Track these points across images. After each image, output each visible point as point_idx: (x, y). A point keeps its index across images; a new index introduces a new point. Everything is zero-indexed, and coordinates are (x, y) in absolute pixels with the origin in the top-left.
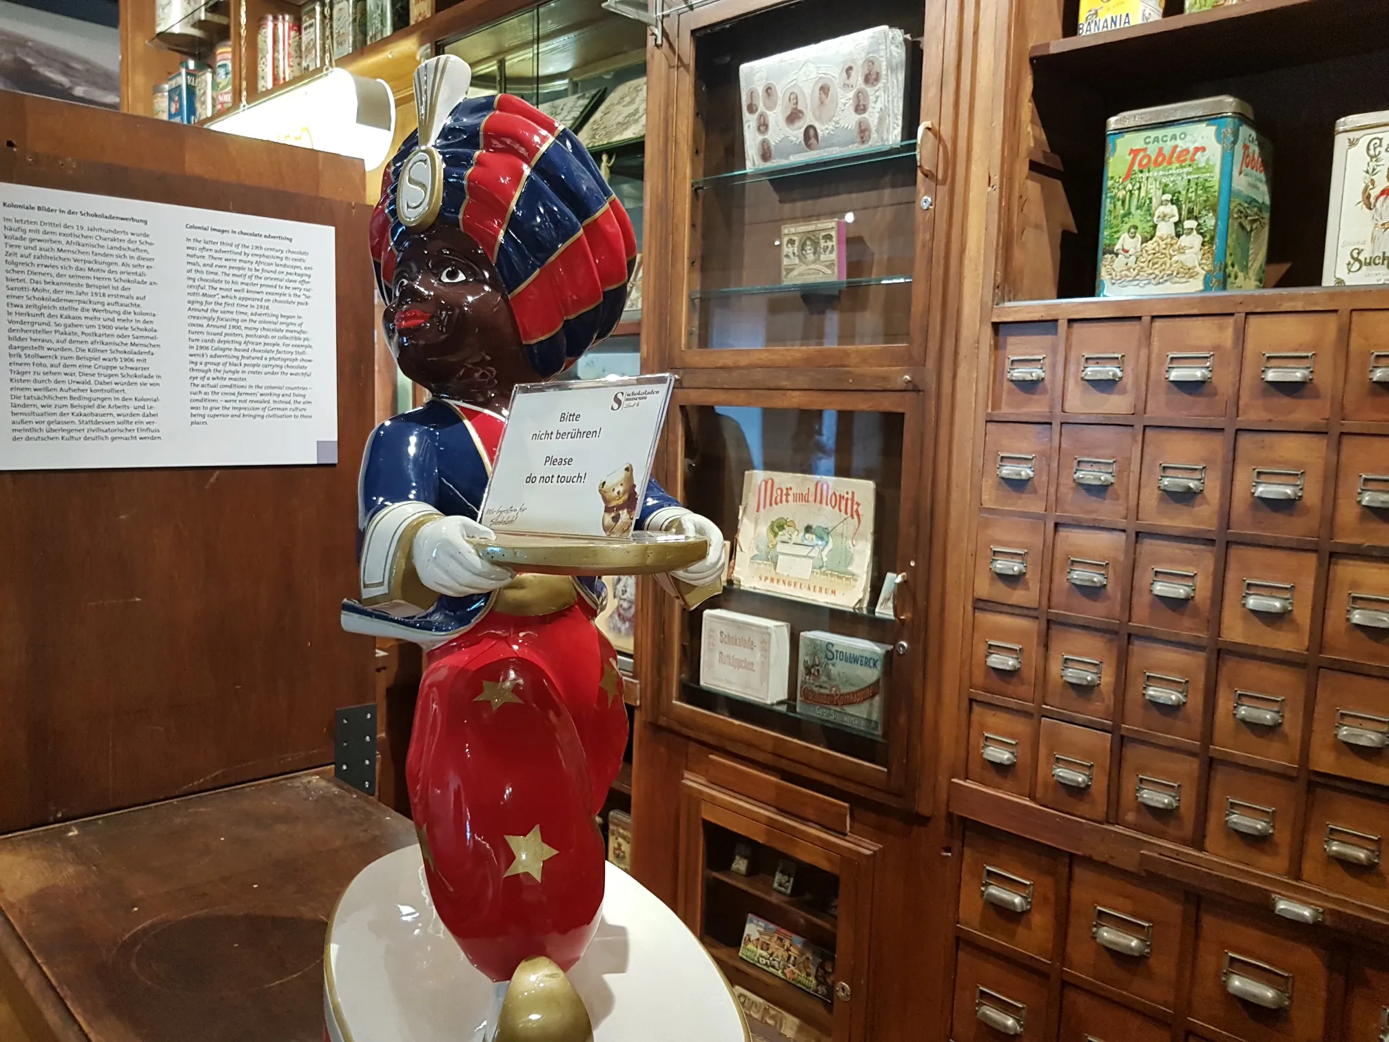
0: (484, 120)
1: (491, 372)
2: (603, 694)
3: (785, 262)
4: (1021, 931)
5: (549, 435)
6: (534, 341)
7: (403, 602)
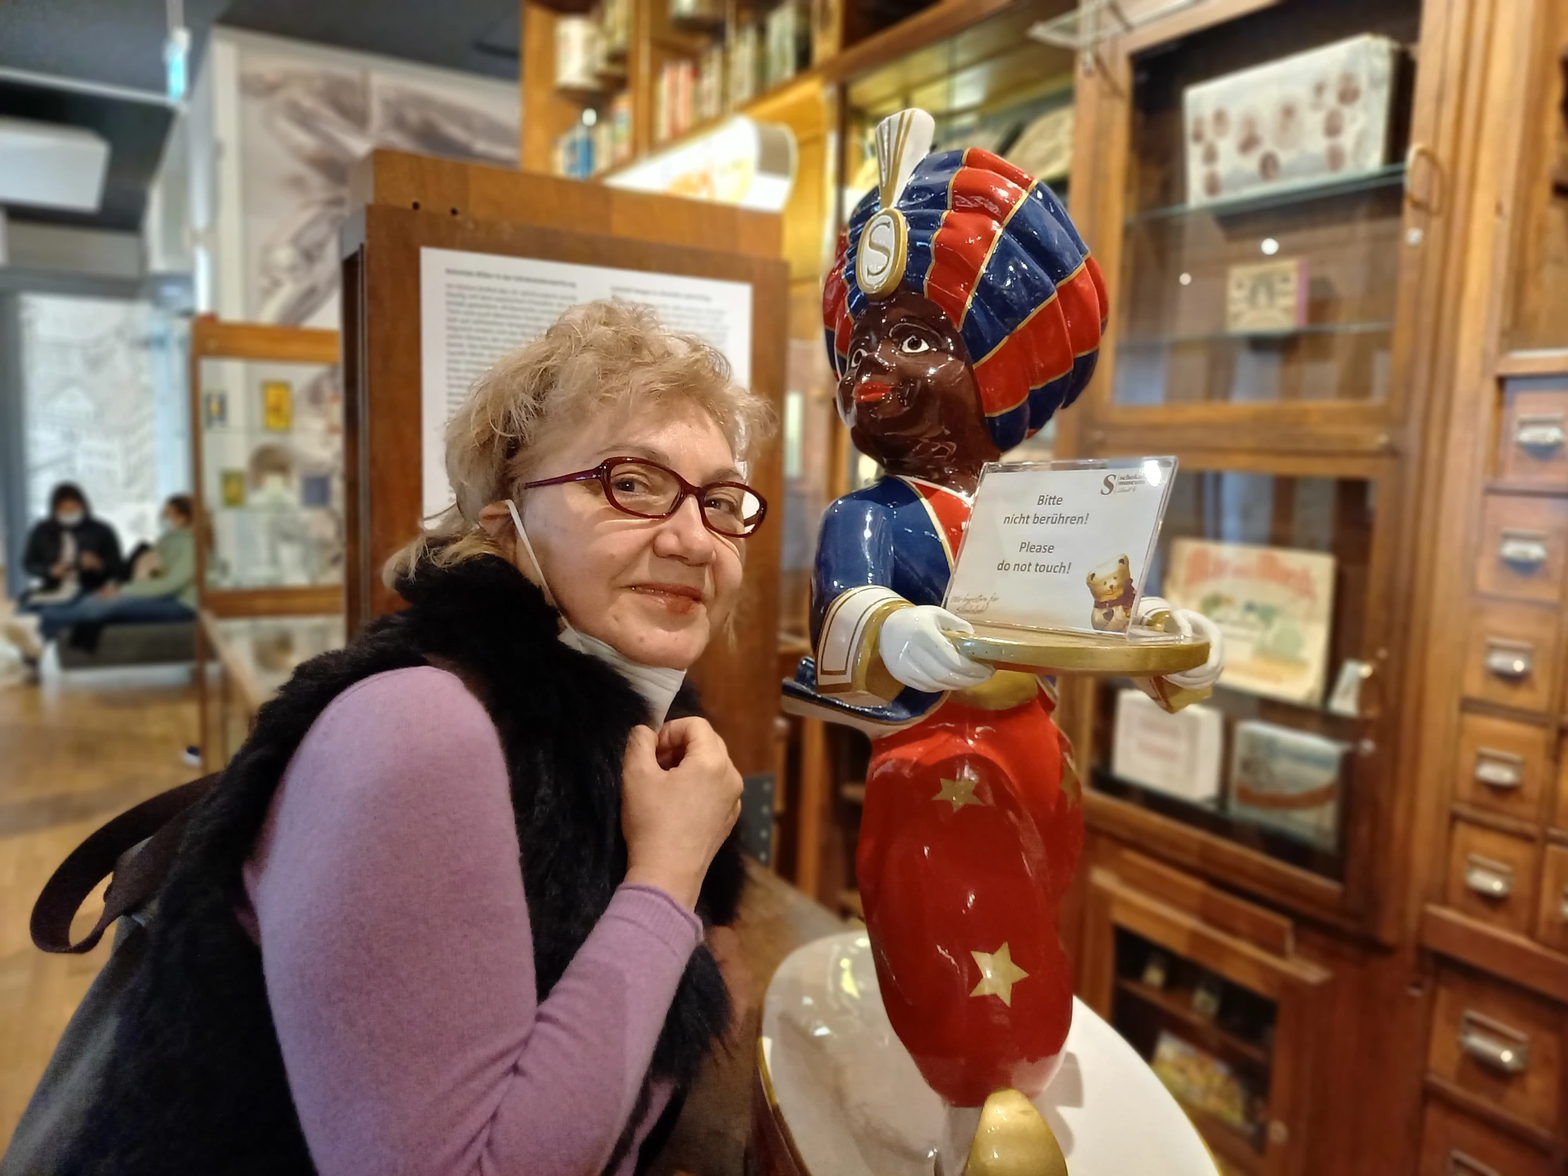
0: (950, 178)
1: (952, 448)
2: (1062, 796)
3: (1232, 307)
4: (1512, 1094)
5: (1024, 519)
6: (997, 414)
7: (866, 692)
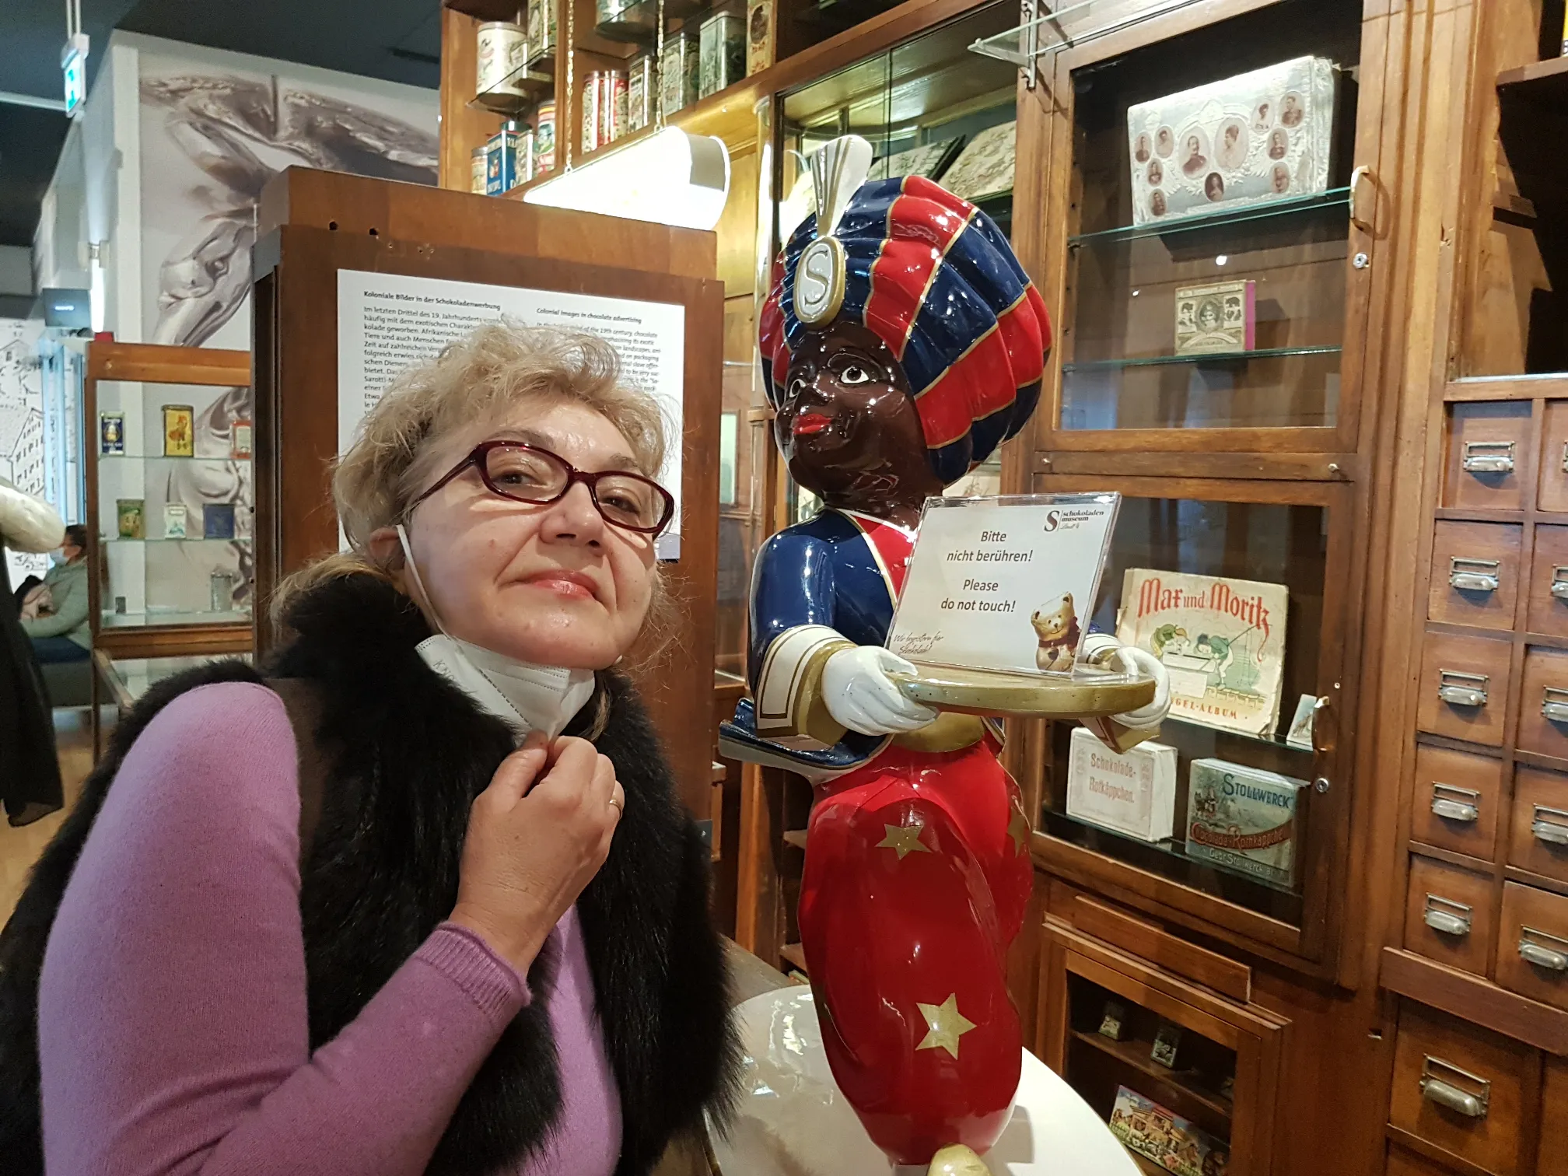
0: (890, 206)
2: (1010, 842)
3: (1180, 329)
6: (940, 446)
